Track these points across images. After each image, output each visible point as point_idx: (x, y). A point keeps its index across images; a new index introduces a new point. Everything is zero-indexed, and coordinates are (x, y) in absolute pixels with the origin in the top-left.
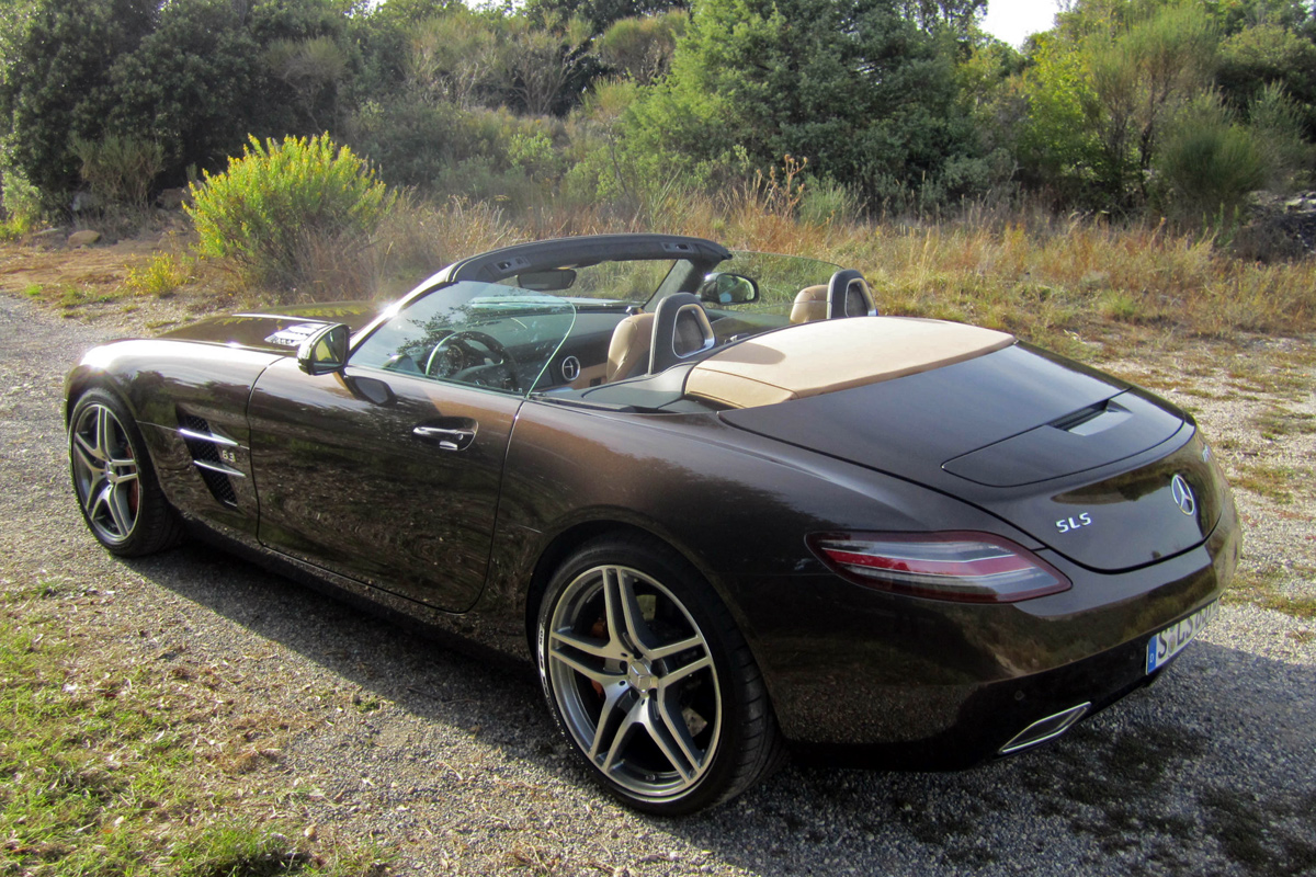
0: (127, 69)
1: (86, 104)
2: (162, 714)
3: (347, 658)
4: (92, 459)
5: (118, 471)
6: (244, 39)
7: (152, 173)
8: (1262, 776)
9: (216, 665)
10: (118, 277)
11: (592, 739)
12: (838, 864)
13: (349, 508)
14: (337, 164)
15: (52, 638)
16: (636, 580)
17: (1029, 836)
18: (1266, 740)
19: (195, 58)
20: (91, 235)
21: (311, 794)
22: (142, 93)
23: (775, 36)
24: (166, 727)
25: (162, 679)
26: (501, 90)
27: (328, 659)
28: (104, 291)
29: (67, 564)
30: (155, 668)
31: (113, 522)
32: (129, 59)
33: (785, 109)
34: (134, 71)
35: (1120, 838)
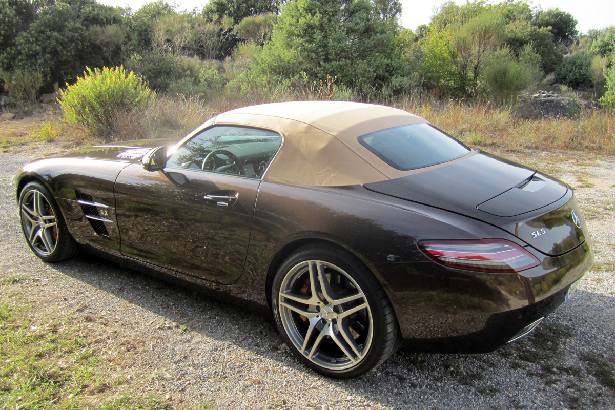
0: (24, 39)
1: (5, 55)
2: (83, 339)
3: (168, 307)
4: (31, 216)
5: (45, 222)
6: (78, 25)
7: (38, 87)
8: (603, 346)
9: (105, 314)
10: (26, 134)
11: (302, 344)
12: (428, 398)
13: (160, 234)
14: (128, 79)
15: (21, 303)
16: (325, 267)
17: (510, 379)
18: (599, 328)
19: (55, 34)
20: (11, 115)
21: (165, 377)
22: (32, 50)
23: (317, 23)
24: (85, 346)
25: (79, 322)
26: (193, 49)
27: (159, 308)
28: (20, 140)
29: (22, 267)
30: (75, 316)
31: (44, 246)
32: (24, 34)
33: (323, 55)
34: (27, 40)
35: (552, 378)
